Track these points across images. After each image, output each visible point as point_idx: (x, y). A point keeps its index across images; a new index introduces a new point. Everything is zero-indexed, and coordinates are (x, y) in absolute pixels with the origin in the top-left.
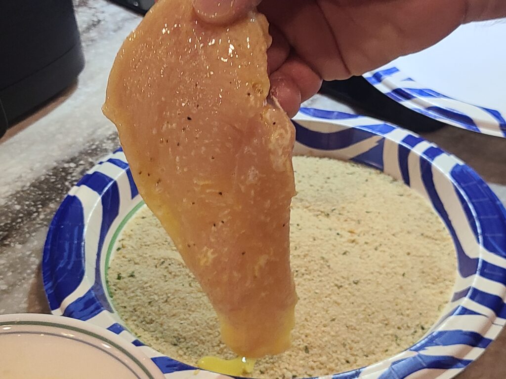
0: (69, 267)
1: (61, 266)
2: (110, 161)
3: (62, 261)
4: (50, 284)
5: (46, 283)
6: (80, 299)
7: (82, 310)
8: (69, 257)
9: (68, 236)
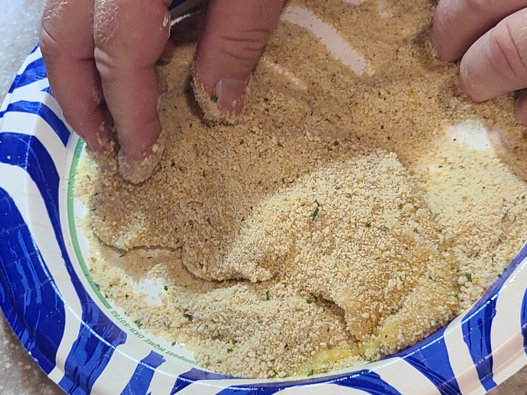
0: (39, 300)
1: (27, 303)
2: (11, 108)
3: (25, 295)
4: (26, 334)
5: (20, 334)
6: (77, 344)
7: (87, 361)
8: (31, 284)
9: (13, 252)
